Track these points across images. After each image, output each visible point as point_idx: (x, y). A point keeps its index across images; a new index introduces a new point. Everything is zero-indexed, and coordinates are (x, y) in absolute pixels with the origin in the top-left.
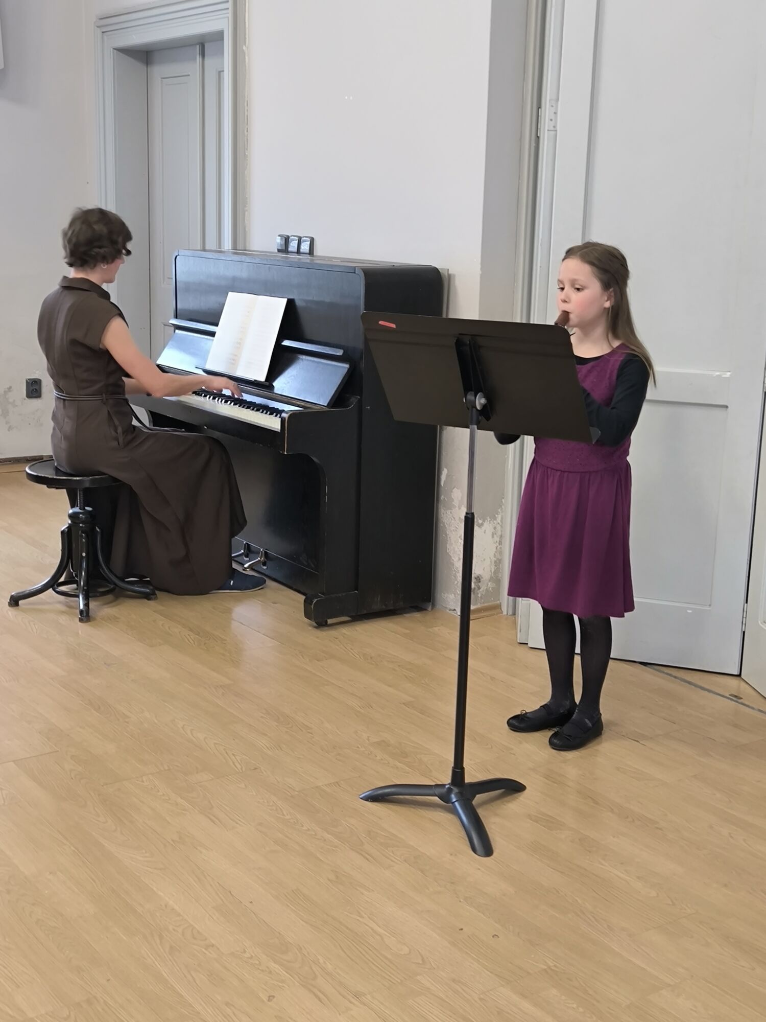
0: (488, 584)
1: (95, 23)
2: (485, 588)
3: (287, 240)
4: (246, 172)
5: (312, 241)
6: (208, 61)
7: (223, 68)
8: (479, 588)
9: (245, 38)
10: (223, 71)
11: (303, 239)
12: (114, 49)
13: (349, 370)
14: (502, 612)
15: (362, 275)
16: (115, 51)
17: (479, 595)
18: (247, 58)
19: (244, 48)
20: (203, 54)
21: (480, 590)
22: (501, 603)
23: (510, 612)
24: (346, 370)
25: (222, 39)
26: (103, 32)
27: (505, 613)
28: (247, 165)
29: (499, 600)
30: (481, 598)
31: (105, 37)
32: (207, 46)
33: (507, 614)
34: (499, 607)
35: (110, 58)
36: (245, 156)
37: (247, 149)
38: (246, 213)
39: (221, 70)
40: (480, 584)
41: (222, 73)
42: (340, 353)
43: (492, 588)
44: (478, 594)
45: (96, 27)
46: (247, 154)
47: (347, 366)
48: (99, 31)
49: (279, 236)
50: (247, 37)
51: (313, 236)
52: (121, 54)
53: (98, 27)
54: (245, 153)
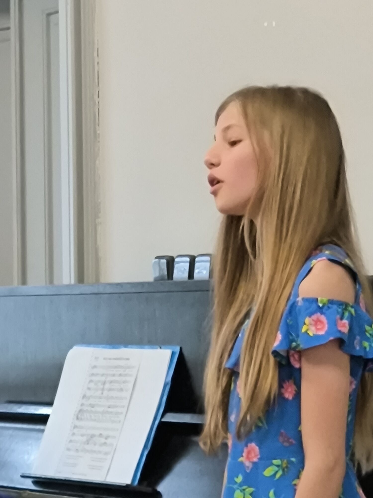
3: (170, 263)
11: (196, 259)
28: (99, 149)
36: (96, 135)
37: (99, 125)
38: (99, 228)
41: (52, 17)
46: (98, 132)
49: (157, 258)
54: (95, 132)
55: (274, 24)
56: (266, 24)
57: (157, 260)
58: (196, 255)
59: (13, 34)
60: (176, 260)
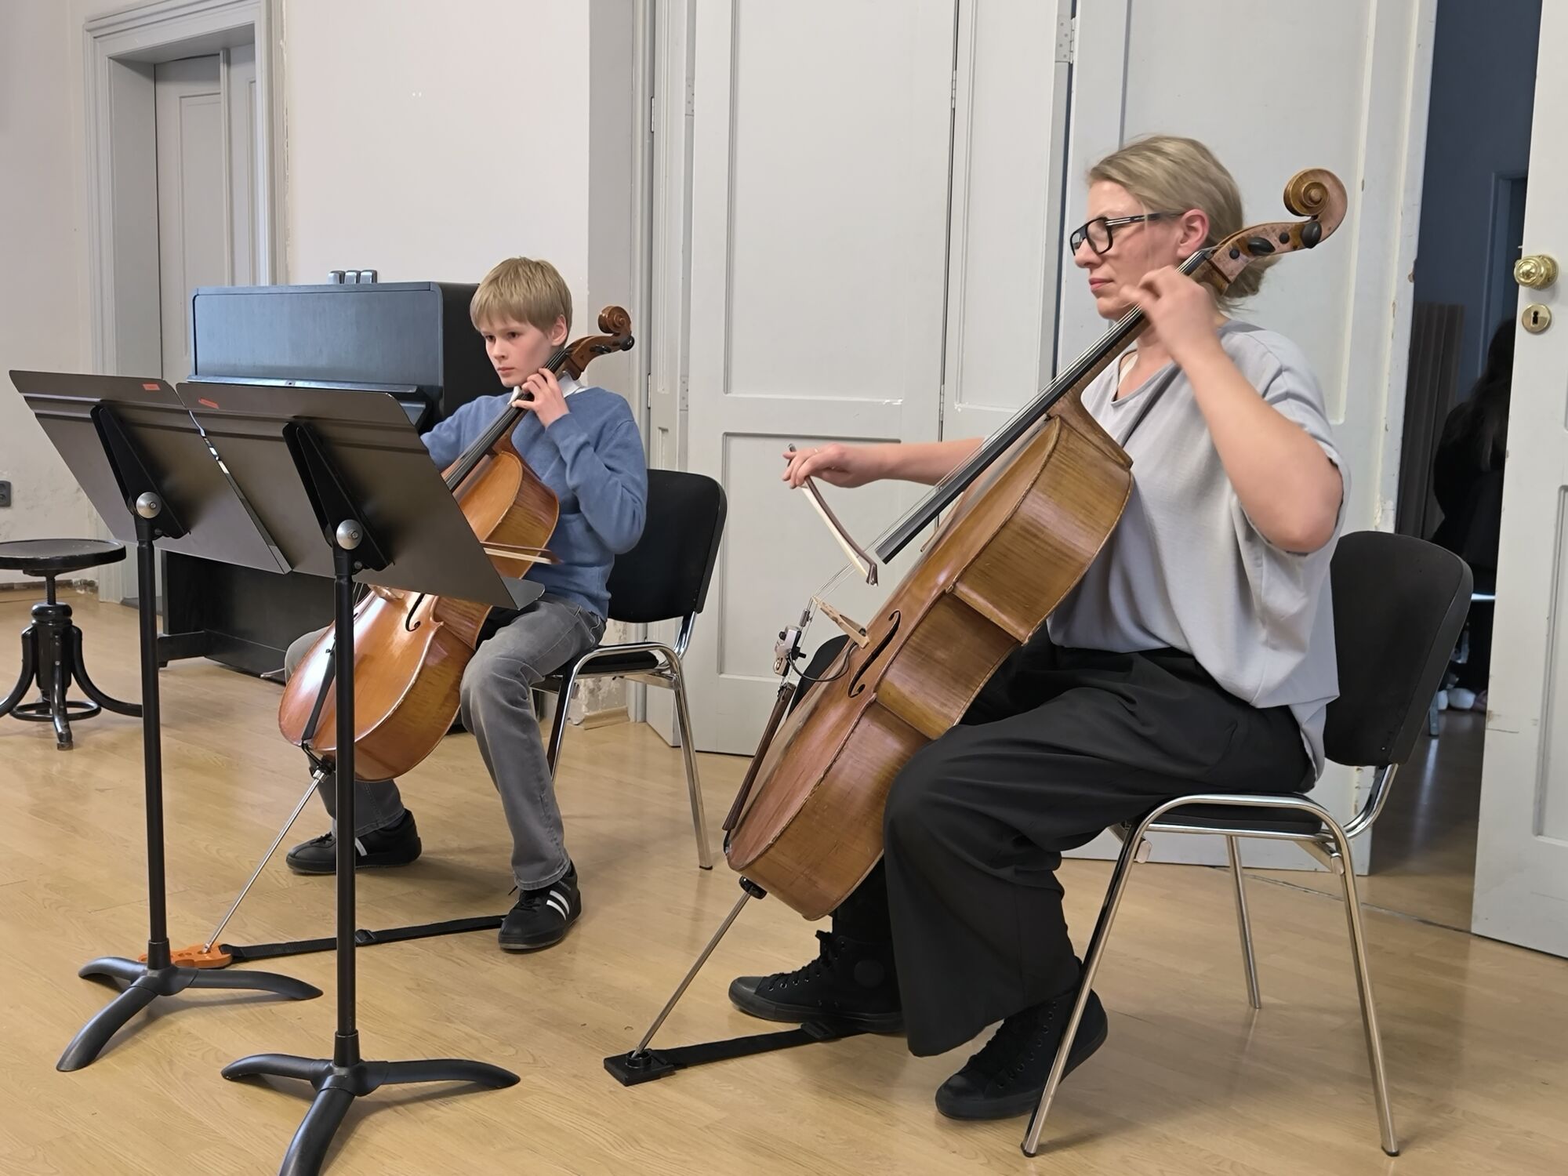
0: (610, 684)
1: (83, 26)
2: (607, 689)
3: (341, 276)
4: (287, 198)
5: (375, 275)
6: (234, 70)
7: (255, 77)
8: (600, 689)
9: (282, 32)
10: (254, 82)
11: (362, 274)
12: (110, 58)
13: (425, 411)
14: (629, 720)
15: (439, 292)
16: (111, 61)
17: (600, 698)
18: (285, 55)
19: (281, 43)
20: (229, 63)
21: (601, 691)
22: (627, 708)
23: (639, 718)
24: (421, 412)
25: (253, 42)
26: (95, 38)
27: (632, 719)
29: (625, 704)
30: (603, 700)
31: (98, 44)
32: (232, 52)
33: (636, 721)
34: (625, 713)
35: (104, 66)
36: (285, 177)
37: (288, 168)
38: (288, 249)
39: (253, 80)
40: (600, 683)
41: (253, 84)
42: (413, 390)
43: (616, 689)
44: (598, 696)
45: (85, 32)
46: (287, 174)
47: (423, 406)
48: (89, 36)
49: (332, 272)
50: (285, 29)
51: (375, 269)
52: (116, 63)
53: (88, 31)
54: (285, 173)
55: (420, 94)
56: (414, 95)
57: (333, 274)
58: (361, 270)
59: (223, 97)
60: (347, 274)
